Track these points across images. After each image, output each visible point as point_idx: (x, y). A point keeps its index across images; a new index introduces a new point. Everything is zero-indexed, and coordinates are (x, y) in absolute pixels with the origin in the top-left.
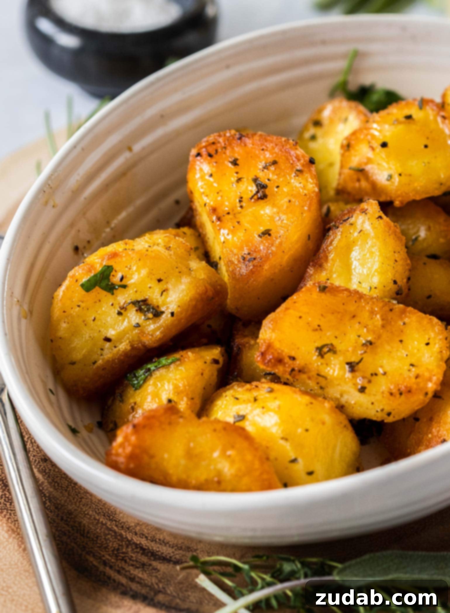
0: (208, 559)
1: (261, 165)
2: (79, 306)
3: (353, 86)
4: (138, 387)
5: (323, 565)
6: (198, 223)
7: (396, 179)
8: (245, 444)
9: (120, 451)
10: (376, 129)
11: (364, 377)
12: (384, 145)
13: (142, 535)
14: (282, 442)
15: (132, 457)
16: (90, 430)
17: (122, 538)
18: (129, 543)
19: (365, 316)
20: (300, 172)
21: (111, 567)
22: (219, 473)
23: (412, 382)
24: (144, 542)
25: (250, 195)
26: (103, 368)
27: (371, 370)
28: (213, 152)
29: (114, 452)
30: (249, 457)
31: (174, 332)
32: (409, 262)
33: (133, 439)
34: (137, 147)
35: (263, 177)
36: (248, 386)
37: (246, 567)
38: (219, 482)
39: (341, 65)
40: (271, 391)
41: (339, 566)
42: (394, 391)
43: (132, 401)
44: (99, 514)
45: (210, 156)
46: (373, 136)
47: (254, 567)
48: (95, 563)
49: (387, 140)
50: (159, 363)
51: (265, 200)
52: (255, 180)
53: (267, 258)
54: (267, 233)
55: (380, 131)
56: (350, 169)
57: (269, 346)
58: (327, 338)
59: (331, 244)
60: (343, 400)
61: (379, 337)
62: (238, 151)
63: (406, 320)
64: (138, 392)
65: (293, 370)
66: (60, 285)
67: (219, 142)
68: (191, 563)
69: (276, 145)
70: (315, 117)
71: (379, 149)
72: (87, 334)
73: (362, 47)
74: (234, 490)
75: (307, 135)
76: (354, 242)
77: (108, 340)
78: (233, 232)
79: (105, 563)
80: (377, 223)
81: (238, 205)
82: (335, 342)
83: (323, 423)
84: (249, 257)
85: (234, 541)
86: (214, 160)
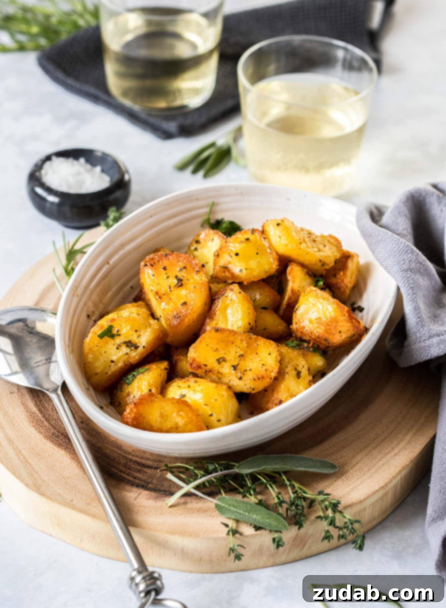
0: (173, 465)
1: (178, 269)
2: (97, 346)
3: (213, 221)
4: (129, 384)
5: (228, 464)
6: (147, 299)
7: (244, 272)
8: (187, 409)
9: (129, 416)
10: (232, 246)
11: (241, 372)
12: (237, 254)
13: (137, 456)
14: (205, 407)
15: (135, 419)
16: (107, 407)
17: (127, 458)
18: (131, 460)
19: (238, 342)
20: (198, 272)
21: (124, 473)
22: (176, 424)
23: (263, 373)
24: (138, 459)
25: (174, 284)
26: (111, 376)
27: (244, 369)
28: (153, 263)
29: (126, 417)
30: (190, 415)
31: (145, 355)
32: (255, 313)
33: (135, 410)
34: (112, 262)
35: (180, 275)
36: (184, 380)
37: (192, 468)
38: (177, 428)
39: (206, 210)
40: (196, 382)
41: (237, 464)
42: (256, 378)
43: (127, 391)
44: (113, 447)
45: (152, 265)
46: (231, 251)
47: (196, 468)
48: (116, 471)
49: (238, 252)
50: (139, 371)
51: (182, 287)
52: (176, 277)
53: (186, 316)
54: (185, 304)
55: (234, 247)
56: (220, 267)
57: (194, 360)
58: (221, 354)
59: (217, 307)
60: (231, 384)
61: (246, 352)
62: (165, 263)
63: (259, 343)
64: (130, 386)
65: (206, 371)
66: (87, 336)
67: (155, 258)
68: (165, 468)
69: (185, 258)
70: (196, 239)
71: (234, 256)
72: (102, 359)
73: (215, 200)
74: (184, 431)
75: (193, 248)
76: (228, 306)
77: (112, 362)
78: (167, 303)
79: (121, 471)
80: (239, 295)
81: (169, 290)
82: (225, 356)
83: (223, 396)
84: (177, 316)
85: (184, 455)
86: (154, 268)
